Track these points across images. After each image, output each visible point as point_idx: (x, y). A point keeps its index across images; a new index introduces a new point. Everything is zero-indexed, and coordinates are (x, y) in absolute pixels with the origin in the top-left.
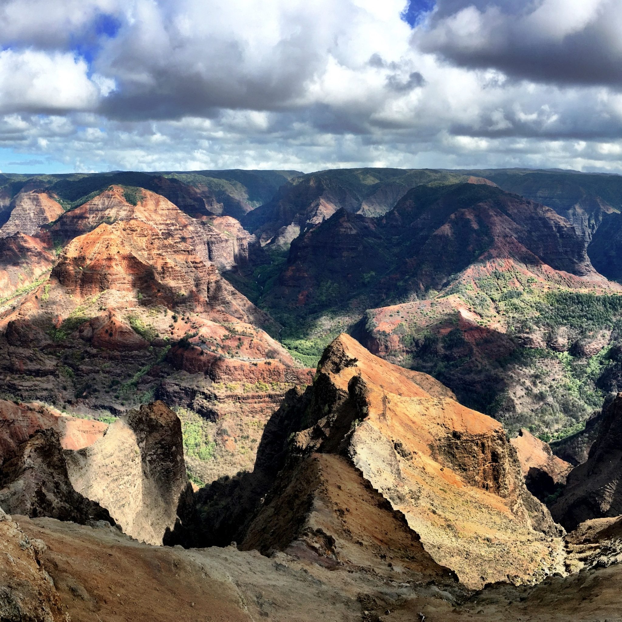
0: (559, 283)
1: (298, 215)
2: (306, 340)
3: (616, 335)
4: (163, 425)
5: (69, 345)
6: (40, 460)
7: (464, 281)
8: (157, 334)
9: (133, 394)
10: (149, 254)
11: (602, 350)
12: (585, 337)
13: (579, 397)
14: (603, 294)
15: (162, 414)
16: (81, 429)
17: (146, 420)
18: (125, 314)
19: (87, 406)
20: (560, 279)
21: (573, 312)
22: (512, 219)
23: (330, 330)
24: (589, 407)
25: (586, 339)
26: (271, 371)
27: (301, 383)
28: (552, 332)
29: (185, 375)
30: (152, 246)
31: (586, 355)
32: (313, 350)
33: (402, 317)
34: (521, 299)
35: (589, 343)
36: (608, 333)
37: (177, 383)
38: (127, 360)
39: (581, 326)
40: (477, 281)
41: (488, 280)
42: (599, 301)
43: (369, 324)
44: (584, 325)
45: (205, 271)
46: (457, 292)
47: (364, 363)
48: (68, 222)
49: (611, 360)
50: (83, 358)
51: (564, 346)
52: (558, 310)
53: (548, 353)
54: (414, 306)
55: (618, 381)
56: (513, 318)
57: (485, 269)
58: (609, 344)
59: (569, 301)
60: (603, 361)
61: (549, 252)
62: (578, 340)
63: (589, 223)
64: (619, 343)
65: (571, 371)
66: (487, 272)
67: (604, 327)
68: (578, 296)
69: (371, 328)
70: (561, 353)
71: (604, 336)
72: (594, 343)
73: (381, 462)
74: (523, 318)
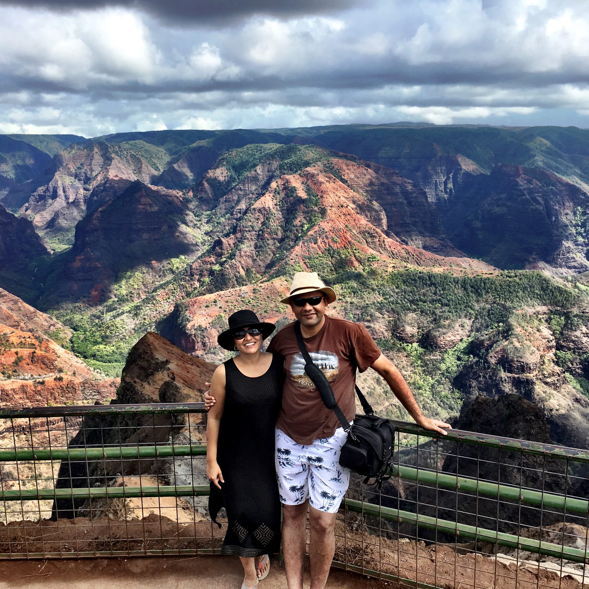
0: (406, 260)
2: (106, 345)
3: (478, 326)
7: (292, 261)
11: (460, 343)
12: (439, 327)
13: (431, 397)
14: (462, 274)
20: (407, 256)
21: (424, 295)
22: (348, 186)
23: (134, 329)
24: (444, 411)
25: (440, 329)
26: (63, 388)
27: (104, 397)
28: (399, 319)
31: (440, 347)
32: (116, 356)
33: (220, 308)
34: (361, 281)
35: (444, 334)
36: (468, 323)
39: (434, 313)
40: (307, 261)
41: (320, 259)
42: (457, 283)
43: (181, 318)
44: (438, 312)
46: (283, 275)
47: (177, 365)
49: (472, 356)
51: (413, 336)
52: (405, 293)
53: (394, 344)
54: (234, 294)
55: (480, 383)
56: (351, 303)
57: (315, 246)
58: (469, 336)
59: (418, 282)
60: (462, 356)
61: (394, 224)
62: (430, 330)
63: (446, 188)
64: (482, 336)
65: (422, 366)
66: (318, 250)
67: (463, 315)
68: (431, 276)
69: (184, 323)
70: (410, 345)
71: (463, 326)
72: (450, 334)
73: (202, 479)
74: (363, 304)
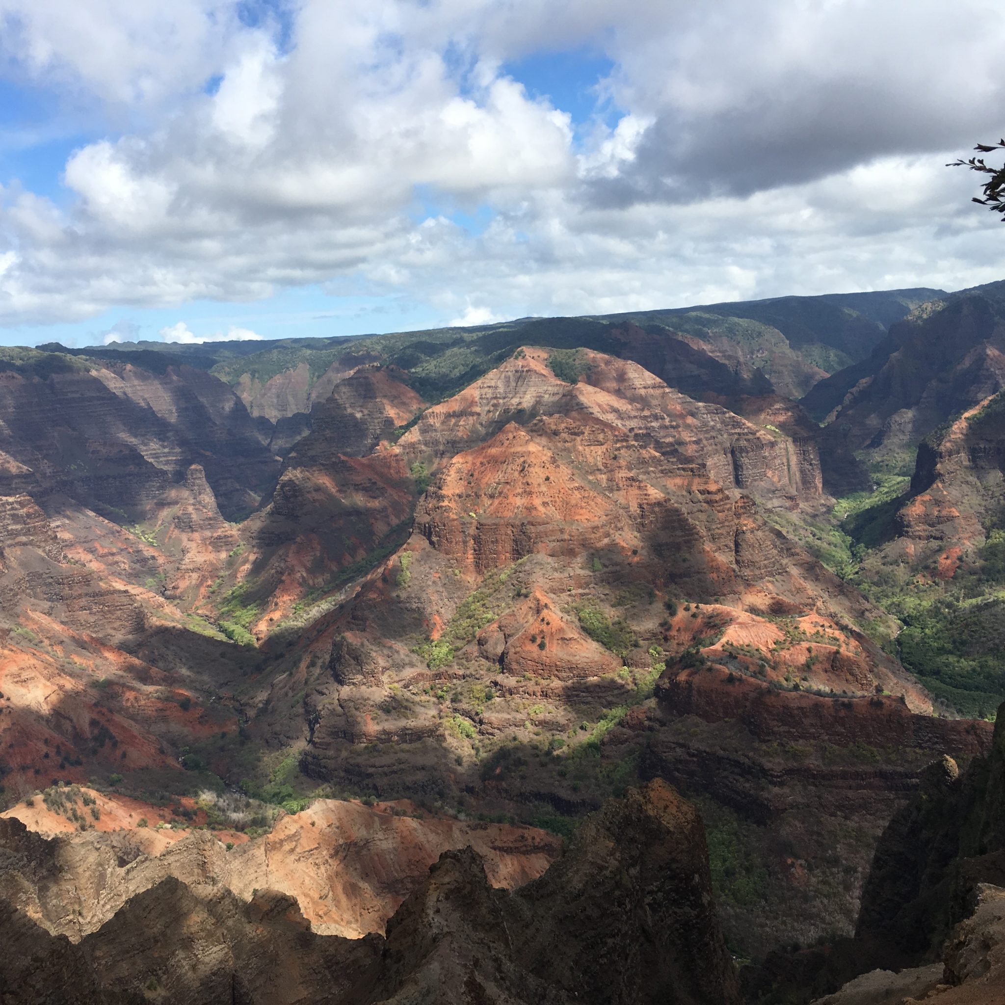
1: (934, 383)
2: (960, 656)
4: (672, 829)
5: (461, 672)
6: (457, 915)
8: (636, 641)
9: (594, 767)
10: (610, 480)
15: (666, 807)
16: (498, 844)
17: (639, 819)
18: (568, 603)
19: (504, 795)
26: (882, 720)
27: (954, 750)
29: (697, 726)
30: (616, 464)
32: (977, 679)
37: (681, 741)
38: (577, 696)
45: (729, 509)
48: (438, 425)
50: (489, 697)
